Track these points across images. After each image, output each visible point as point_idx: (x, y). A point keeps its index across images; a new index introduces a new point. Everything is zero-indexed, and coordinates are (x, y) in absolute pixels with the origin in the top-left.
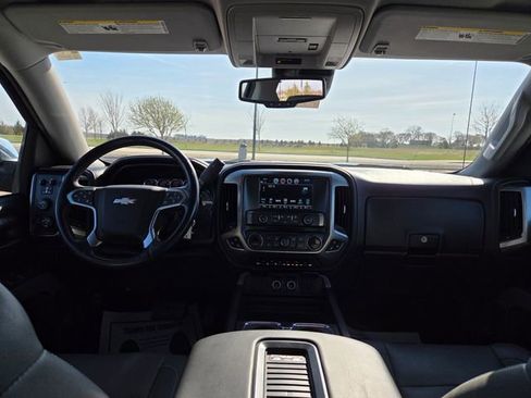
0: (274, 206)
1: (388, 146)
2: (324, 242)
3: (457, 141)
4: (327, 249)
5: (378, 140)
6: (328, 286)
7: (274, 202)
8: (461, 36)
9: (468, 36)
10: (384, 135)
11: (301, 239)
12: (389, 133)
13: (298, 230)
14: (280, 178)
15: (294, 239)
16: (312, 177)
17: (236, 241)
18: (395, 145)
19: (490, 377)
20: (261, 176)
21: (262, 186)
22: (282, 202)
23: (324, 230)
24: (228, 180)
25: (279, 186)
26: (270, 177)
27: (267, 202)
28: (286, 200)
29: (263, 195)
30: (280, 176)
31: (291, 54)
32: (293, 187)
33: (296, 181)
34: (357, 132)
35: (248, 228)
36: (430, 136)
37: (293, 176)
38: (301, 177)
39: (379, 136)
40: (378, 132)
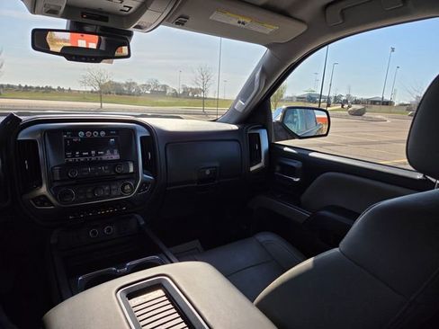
0: (82, 159)
1: (133, 95)
2: (135, 185)
3: (184, 92)
4: (139, 191)
5: (125, 89)
6: (142, 223)
7: (81, 155)
8: (239, 22)
9: (243, 23)
10: (130, 85)
11: (114, 187)
12: (134, 83)
13: (110, 180)
14: (85, 132)
15: (107, 188)
16: (118, 130)
17: (43, 199)
18: (139, 94)
19: (314, 261)
20: (64, 130)
21: (66, 140)
22: (90, 155)
23: (134, 175)
24: (21, 137)
25: (84, 139)
26: (75, 130)
27: (74, 156)
28: (93, 152)
29: (67, 149)
30: (85, 129)
31: (100, 11)
32: (100, 138)
33: (103, 133)
34: (107, 81)
35: (56, 184)
36: (165, 87)
37: (99, 129)
38: (107, 129)
39: (126, 86)
40: (124, 82)
